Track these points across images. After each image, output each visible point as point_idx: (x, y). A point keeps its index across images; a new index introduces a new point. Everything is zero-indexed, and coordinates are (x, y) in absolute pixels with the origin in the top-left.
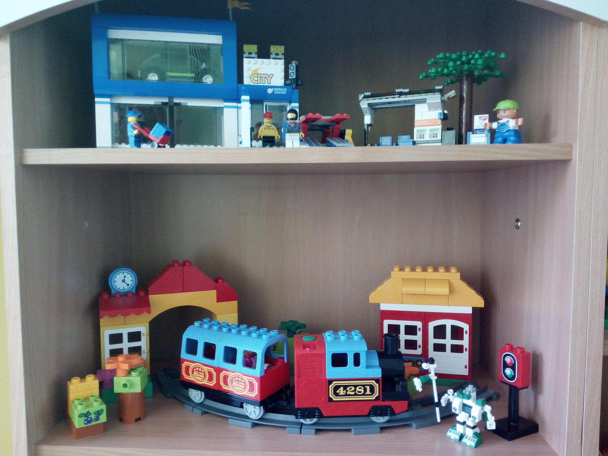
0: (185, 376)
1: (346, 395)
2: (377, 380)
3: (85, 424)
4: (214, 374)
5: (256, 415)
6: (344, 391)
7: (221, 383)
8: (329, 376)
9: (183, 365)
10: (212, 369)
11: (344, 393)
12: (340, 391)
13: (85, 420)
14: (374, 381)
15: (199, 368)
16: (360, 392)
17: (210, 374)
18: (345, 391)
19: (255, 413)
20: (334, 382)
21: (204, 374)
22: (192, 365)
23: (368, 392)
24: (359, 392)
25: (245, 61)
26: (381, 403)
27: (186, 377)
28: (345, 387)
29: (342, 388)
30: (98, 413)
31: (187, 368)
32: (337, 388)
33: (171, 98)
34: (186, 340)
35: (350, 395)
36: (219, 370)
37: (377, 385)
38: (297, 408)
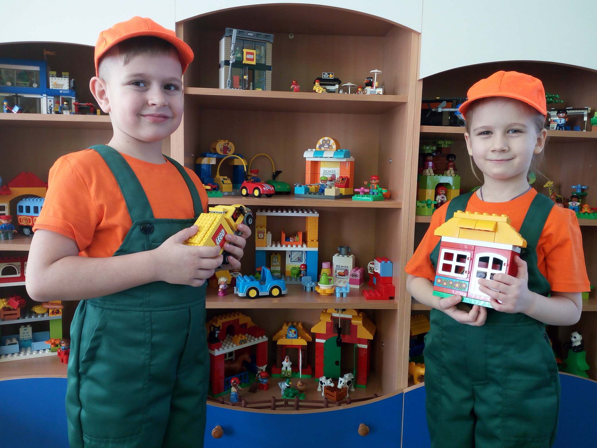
4: (31, 219)
10: (30, 217)
15: (25, 218)
21: (27, 220)
22: (22, 217)
25: (50, 78)
33: (16, 93)
34: (18, 207)
36: (32, 217)
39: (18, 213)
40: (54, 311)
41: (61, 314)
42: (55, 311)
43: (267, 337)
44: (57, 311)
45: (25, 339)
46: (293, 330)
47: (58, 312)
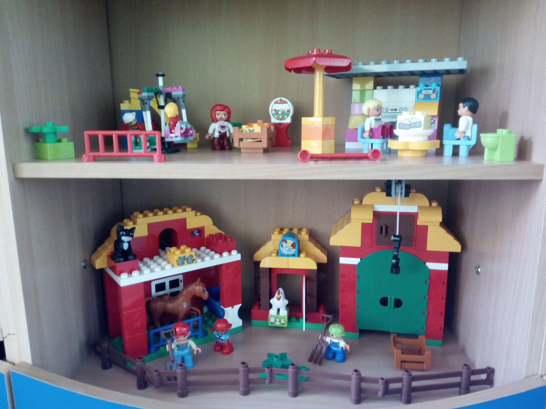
43: (239, 252)
46: (290, 242)
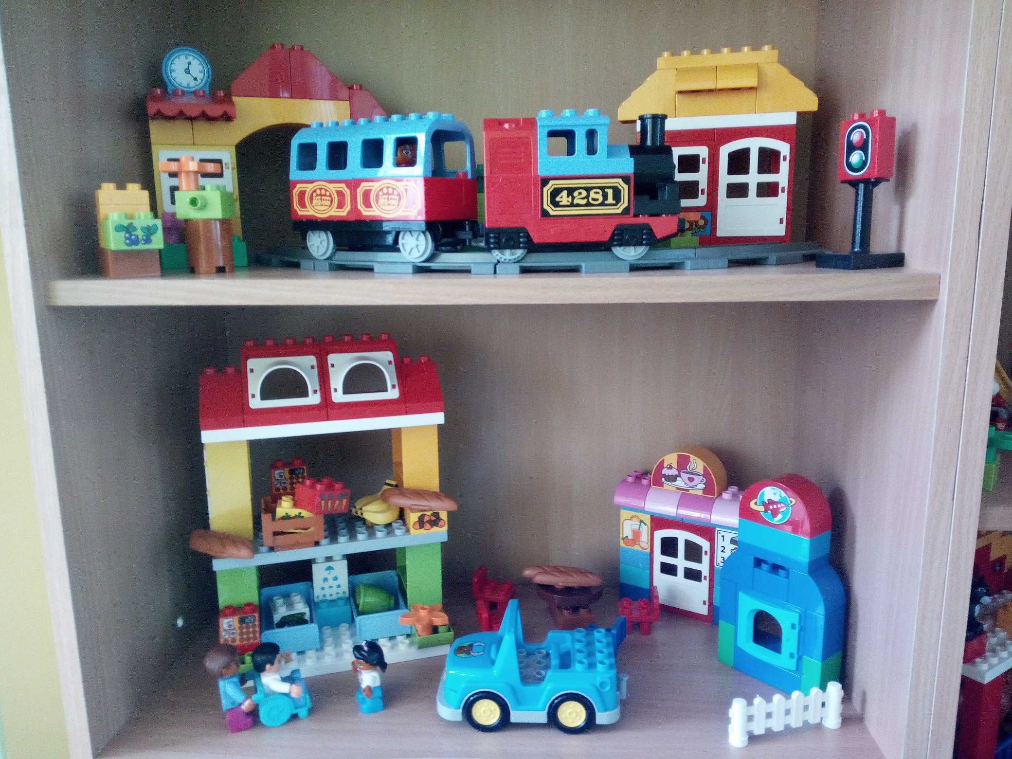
0: (298, 210)
1: (572, 205)
2: (626, 179)
3: (127, 244)
4: (347, 192)
5: (419, 252)
6: (568, 197)
7: (359, 207)
8: (542, 172)
9: (295, 191)
10: (343, 185)
11: (568, 201)
12: (562, 197)
13: (127, 238)
14: (620, 181)
15: (321, 189)
16: (597, 200)
17: (340, 194)
18: (570, 197)
19: (418, 249)
20: (552, 182)
21: (329, 198)
22: (309, 187)
23: (610, 200)
24: (593, 199)
26: (630, 220)
27: (301, 212)
28: (571, 191)
29: (565, 193)
30: (149, 232)
31: (302, 194)
32: (556, 192)
34: (296, 146)
35: (578, 205)
36: (353, 184)
37: (626, 187)
38: (489, 229)
39: (295, 173)
40: (423, 516)
41: (445, 528)
42: (426, 519)
44: (433, 518)
45: (328, 598)
47: (435, 521)
